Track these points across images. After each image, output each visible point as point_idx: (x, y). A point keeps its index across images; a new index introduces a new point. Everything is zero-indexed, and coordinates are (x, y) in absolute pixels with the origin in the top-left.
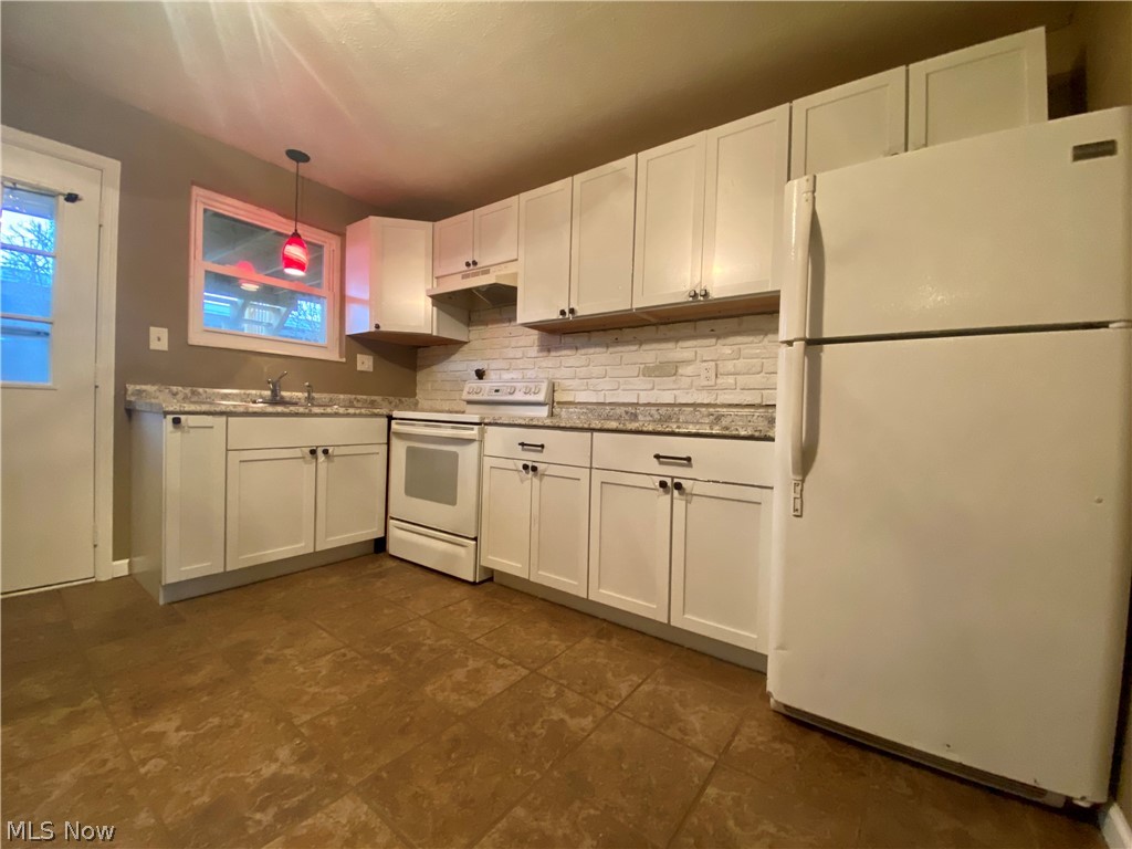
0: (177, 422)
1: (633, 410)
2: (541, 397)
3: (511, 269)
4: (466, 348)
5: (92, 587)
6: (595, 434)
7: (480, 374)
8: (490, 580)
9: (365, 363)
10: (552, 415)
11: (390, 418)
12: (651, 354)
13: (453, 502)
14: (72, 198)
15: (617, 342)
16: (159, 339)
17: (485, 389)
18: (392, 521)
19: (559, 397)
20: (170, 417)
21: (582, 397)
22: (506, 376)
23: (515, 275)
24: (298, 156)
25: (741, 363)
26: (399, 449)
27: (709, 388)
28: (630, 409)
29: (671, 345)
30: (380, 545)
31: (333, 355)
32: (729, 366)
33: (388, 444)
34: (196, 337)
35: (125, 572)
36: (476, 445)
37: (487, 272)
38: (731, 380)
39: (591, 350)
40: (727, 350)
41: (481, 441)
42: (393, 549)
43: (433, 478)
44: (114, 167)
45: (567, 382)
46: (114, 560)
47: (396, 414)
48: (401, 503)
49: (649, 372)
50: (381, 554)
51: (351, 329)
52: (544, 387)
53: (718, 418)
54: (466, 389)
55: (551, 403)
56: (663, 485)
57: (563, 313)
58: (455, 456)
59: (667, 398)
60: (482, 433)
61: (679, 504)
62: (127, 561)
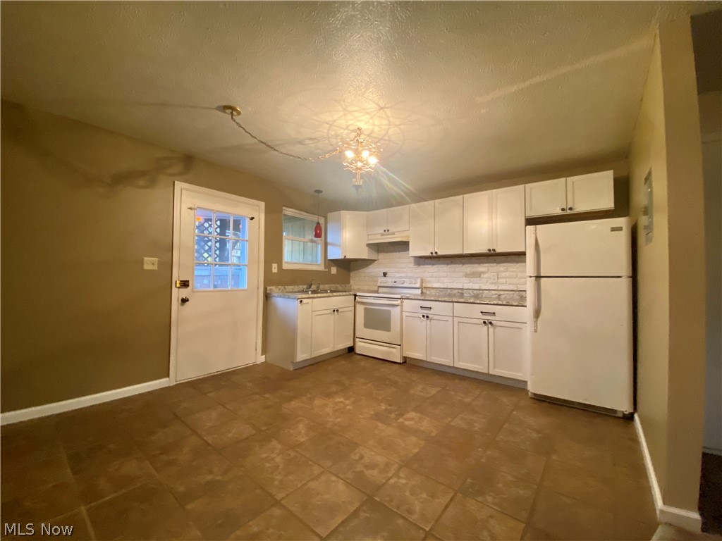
0: (301, 302)
1: (461, 292)
2: (418, 285)
3: (406, 234)
4: (376, 262)
5: (255, 366)
6: (455, 304)
7: (385, 274)
8: (406, 362)
9: (334, 270)
10: (422, 292)
11: (355, 296)
12: (469, 268)
13: (389, 330)
14: (252, 218)
15: (452, 263)
16: (275, 268)
17: (389, 281)
18: (357, 339)
19: (424, 285)
20: (299, 300)
21: (436, 285)
22: (398, 275)
23: (408, 237)
24: (318, 192)
25: (507, 274)
26: (360, 309)
27: (495, 283)
28: (460, 291)
29: (477, 265)
30: (351, 350)
31: (322, 268)
32: (503, 274)
33: (355, 306)
34: (285, 266)
35: (264, 360)
36: (399, 307)
37: (394, 234)
38: (504, 280)
39: (440, 266)
40: (502, 269)
41: (402, 306)
42: (358, 350)
43: (378, 320)
44: (262, 204)
45: (429, 279)
46: (262, 355)
47: (358, 294)
48: (362, 331)
49: (467, 276)
50: (351, 353)
51: (330, 257)
52: (419, 281)
53: (500, 295)
54: (379, 282)
55: (422, 288)
56: (484, 322)
57: (432, 253)
58: (389, 311)
59: (476, 286)
60: (402, 302)
61: (491, 329)
62: (264, 356)
